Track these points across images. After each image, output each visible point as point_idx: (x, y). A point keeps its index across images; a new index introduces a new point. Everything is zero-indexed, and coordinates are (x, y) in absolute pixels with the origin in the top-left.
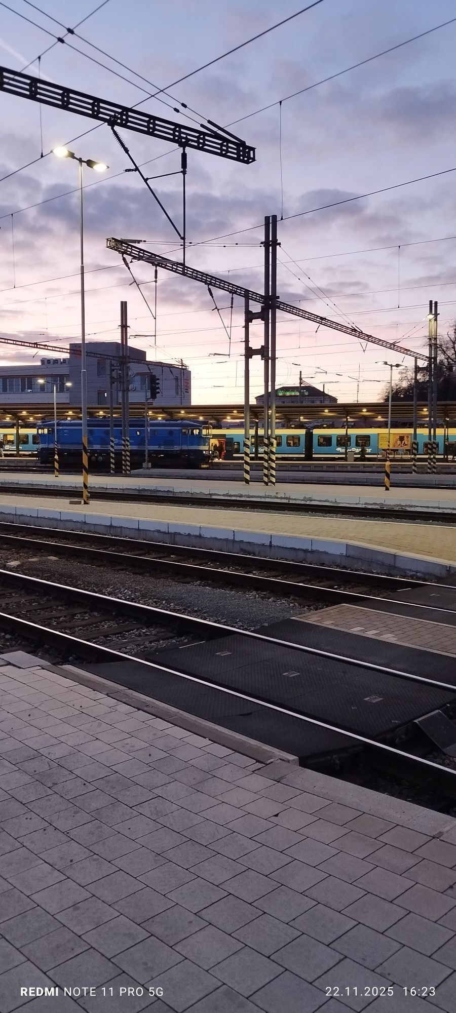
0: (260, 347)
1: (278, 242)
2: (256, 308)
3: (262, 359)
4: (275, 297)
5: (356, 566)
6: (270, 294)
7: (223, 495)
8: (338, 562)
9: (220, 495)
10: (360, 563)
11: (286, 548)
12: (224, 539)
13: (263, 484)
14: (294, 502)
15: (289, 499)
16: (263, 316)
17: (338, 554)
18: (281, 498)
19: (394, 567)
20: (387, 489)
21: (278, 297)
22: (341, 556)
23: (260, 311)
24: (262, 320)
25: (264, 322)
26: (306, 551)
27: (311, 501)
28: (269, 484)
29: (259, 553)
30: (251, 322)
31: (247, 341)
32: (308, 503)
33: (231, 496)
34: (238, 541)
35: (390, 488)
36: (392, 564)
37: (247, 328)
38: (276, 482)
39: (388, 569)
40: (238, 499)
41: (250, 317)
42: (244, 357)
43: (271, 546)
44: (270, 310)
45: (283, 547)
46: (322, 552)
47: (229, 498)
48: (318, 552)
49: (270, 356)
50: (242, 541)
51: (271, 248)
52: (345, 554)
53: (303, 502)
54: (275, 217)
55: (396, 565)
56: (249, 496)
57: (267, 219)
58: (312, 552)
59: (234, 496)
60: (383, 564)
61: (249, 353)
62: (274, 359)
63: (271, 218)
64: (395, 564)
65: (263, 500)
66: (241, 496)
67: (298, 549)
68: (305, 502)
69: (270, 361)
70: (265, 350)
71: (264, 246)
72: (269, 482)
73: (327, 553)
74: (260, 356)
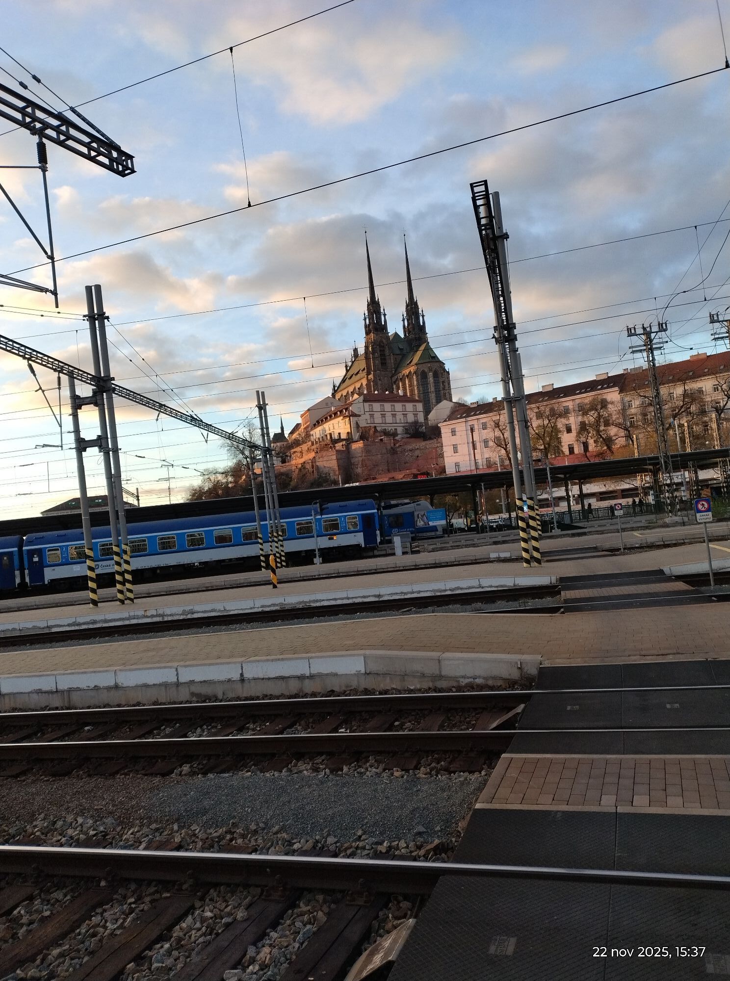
0: (95, 438)
1: (106, 315)
2: (85, 390)
3: (100, 451)
4: (109, 379)
5: (382, 685)
6: (102, 375)
7: (69, 625)
8: (354, 684)
9: (64, 626)
10: (388, 680)
11: (269, 679)
12: (160, 685)
13: (118, 603)
14: (170, 619)
15: (163, 616)
16: (95, 400)
17: (353, 672)
18: (152, 616)
19: (441, 677)
20: (275, 587)
21: (113, 379)
22: (358, 674)
23: (90, 394)
24: (95, 406)
25: (97, 408)
26: (301, 678)
27: (193, 614)
28: (126, 602)
29: (223, 693)
30: (81, 409)
31: (77, 431)
32: (189, 616)
33: (79, 624)
34: (185, 683)
35: (278, 585)
36: (437, 672)
37: (75, 416)
38: (135, 598)
39: (432, 681)
40: (91, 626)
41: (77, 403)
42: (74, 450)
43: (242, 680)
44: (105, 394)
45: (263, 679)
46: (327, 675)
47: (77, 628)
48: (320, 675)
49: (110, 447)
50: (192, 682)
51: (97, 322)
52: (363, 671)
53: (182, 617)
54: (98, 288)
55: (443, 673)
56: (106, 621)
57: (88, 289)
58: (312, 677)
59: (84, 624)
60: (423, 675)
61: (82, 445)
62: (116, 450)
63: (93, 288)
64: (440, 672)
65: (127, 622)
66: (95, 622)
67: (289, 677)
68: (185, 616)
69: (111, 453)
70: (103, 441)
71: (87, 320)
72: (126, 599)
73: (335, 675)
74: (96, 449)
